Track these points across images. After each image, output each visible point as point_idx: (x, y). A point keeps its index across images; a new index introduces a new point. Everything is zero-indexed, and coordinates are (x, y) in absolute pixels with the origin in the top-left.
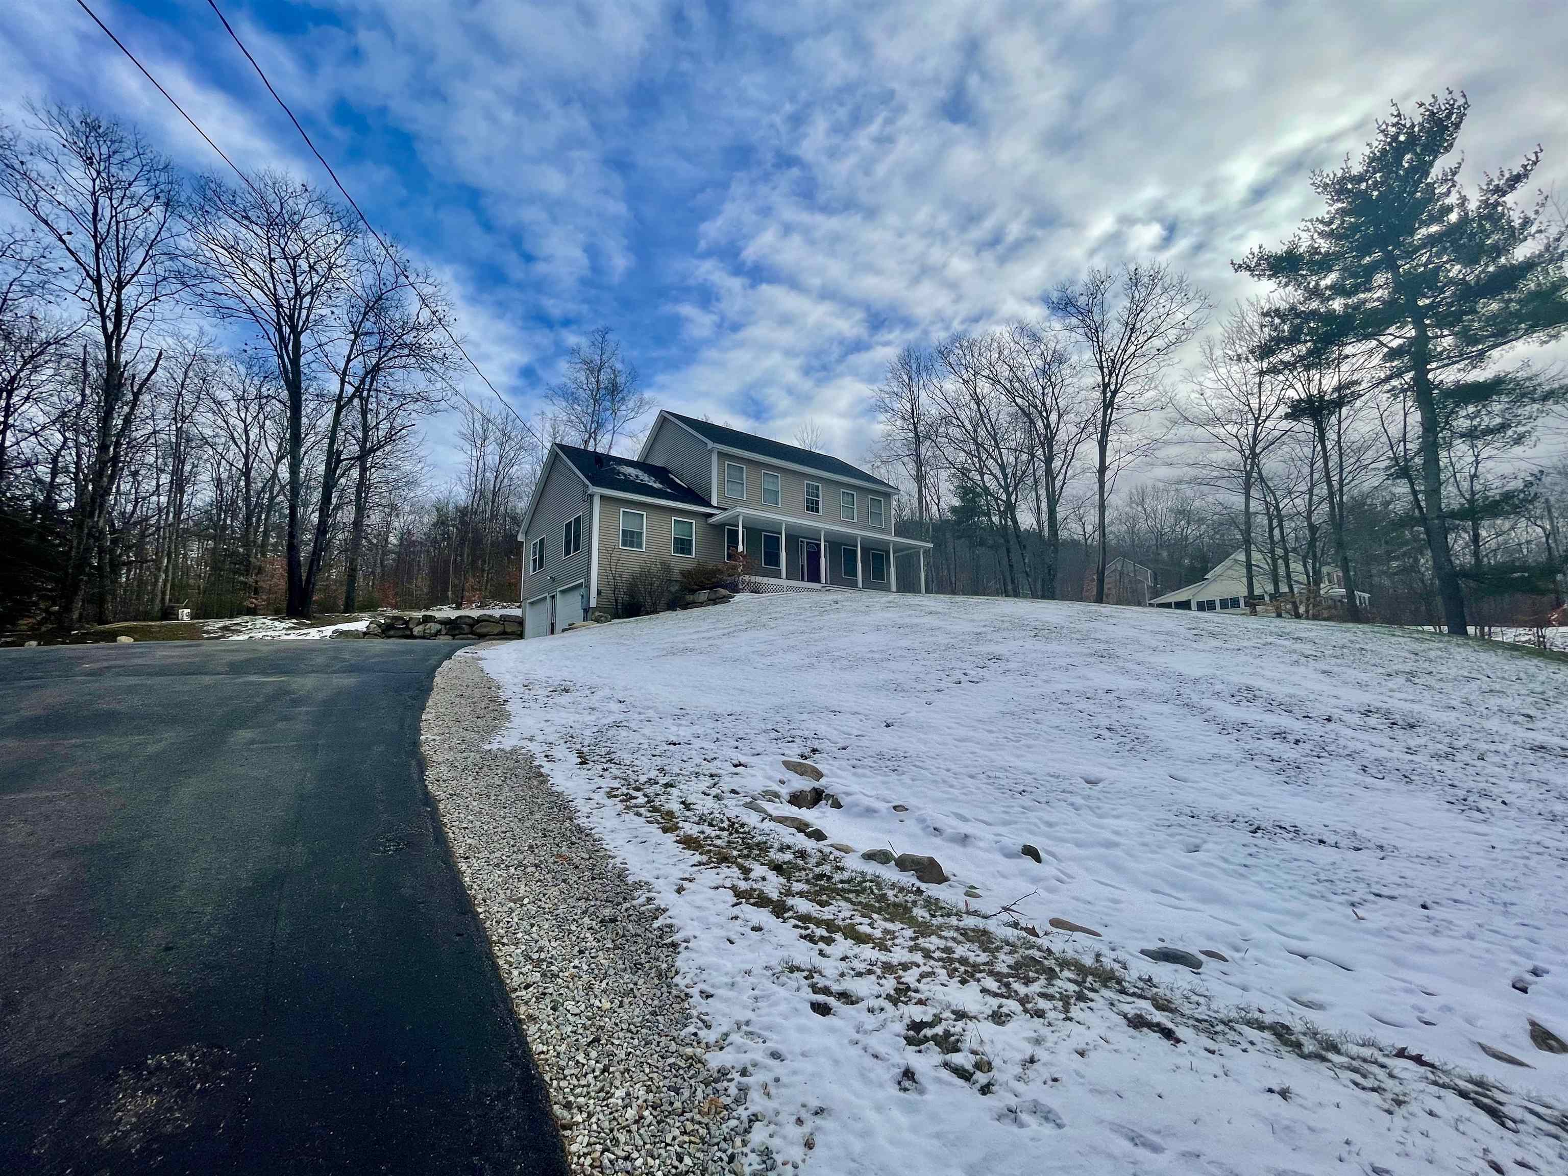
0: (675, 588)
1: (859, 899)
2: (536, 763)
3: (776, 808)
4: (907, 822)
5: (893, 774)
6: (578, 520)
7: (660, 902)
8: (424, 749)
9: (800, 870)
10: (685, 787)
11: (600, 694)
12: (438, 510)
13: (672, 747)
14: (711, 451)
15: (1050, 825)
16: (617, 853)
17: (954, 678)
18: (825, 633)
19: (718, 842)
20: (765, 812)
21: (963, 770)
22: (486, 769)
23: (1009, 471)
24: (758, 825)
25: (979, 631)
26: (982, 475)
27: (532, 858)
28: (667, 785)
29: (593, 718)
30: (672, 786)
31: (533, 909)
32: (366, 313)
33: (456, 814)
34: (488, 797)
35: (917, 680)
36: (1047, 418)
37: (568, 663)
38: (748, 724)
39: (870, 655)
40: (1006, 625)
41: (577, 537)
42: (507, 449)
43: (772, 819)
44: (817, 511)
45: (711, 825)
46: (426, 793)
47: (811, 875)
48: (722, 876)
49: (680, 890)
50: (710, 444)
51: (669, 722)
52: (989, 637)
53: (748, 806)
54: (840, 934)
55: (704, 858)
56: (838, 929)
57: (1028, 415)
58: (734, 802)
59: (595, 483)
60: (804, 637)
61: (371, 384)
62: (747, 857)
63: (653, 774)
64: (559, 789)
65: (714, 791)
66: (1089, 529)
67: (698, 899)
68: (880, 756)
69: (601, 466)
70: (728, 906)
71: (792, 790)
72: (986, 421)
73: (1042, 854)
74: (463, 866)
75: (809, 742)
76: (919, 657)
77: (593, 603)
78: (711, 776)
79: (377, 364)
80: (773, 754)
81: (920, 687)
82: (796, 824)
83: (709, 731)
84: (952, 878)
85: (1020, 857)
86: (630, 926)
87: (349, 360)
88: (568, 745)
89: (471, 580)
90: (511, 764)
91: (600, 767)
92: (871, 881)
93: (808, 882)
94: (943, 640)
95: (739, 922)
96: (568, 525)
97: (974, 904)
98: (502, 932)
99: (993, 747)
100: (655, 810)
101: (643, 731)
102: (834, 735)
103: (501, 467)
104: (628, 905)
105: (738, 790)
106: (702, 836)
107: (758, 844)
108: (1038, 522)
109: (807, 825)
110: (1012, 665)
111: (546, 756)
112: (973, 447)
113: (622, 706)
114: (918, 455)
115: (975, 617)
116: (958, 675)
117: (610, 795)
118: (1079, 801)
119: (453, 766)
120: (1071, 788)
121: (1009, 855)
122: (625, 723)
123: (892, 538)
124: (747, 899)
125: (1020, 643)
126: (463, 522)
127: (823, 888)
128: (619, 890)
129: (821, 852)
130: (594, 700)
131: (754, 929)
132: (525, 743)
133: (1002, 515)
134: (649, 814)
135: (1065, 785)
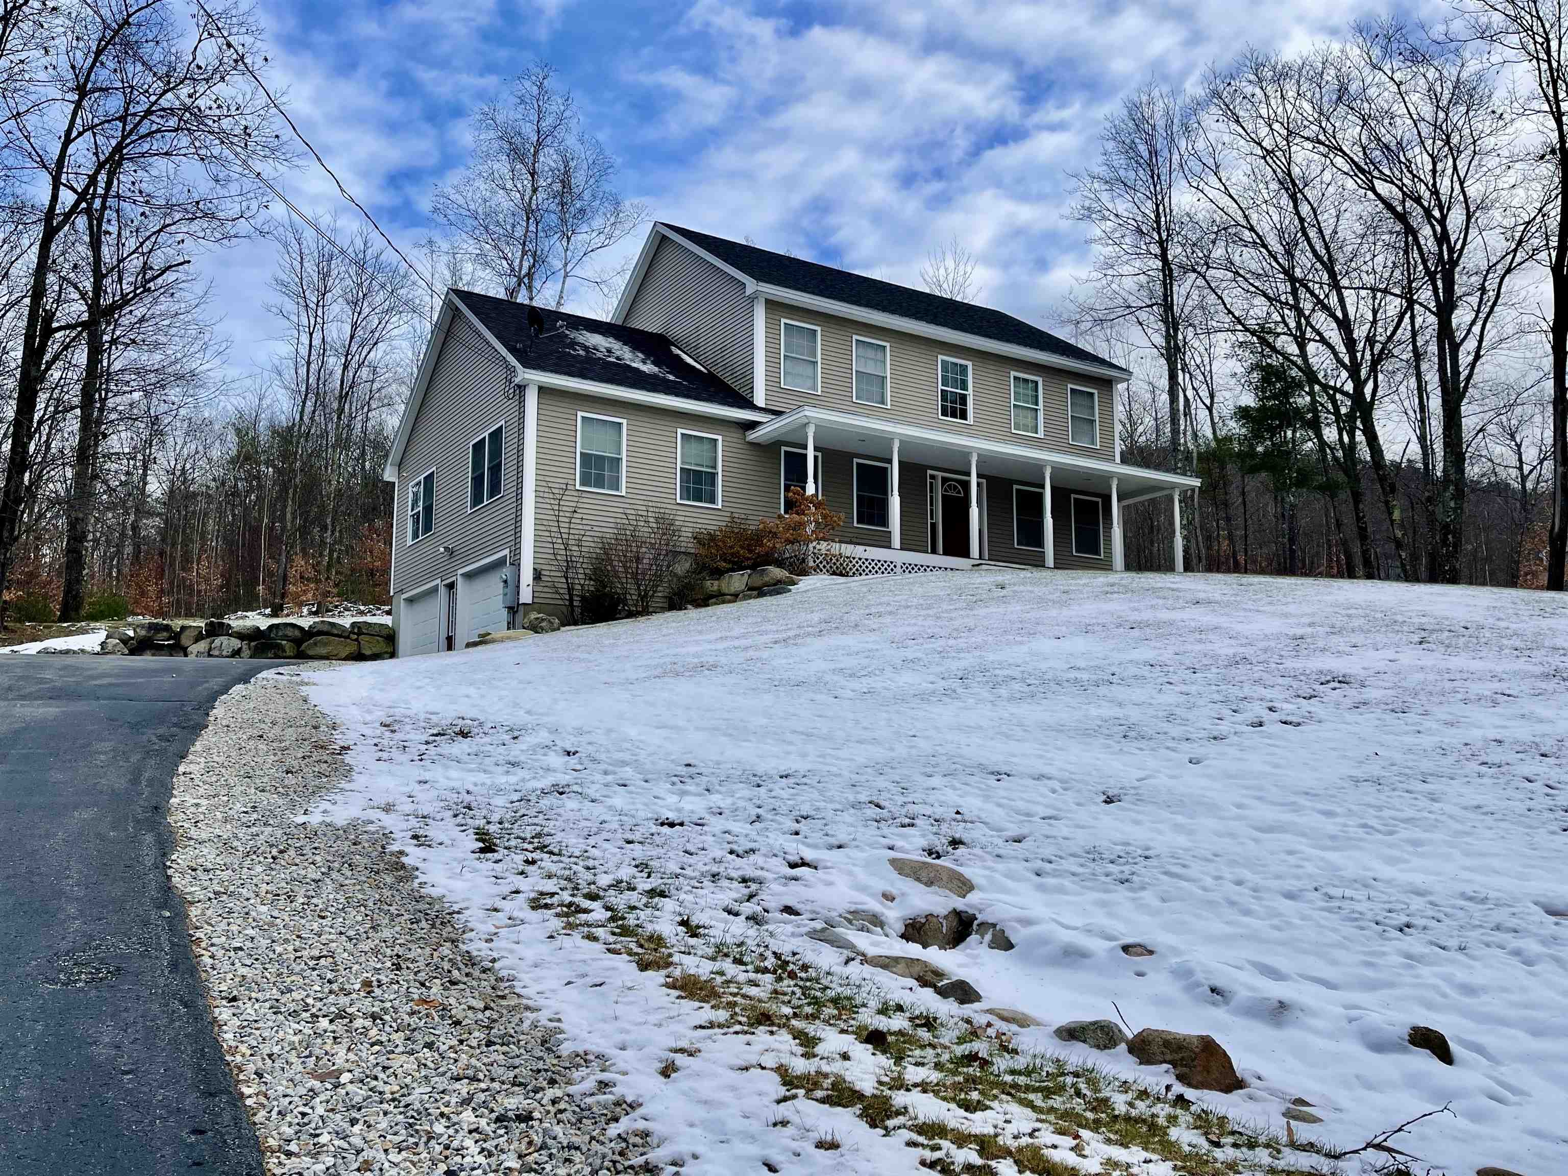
0: (682, 567)
1: (1051, 1102)
2: (395, 848)
3: (875, 944)
4: (1151, 976)
5: (1121, 887)
6: (496, 436)
7: (625, 1090)
8: (175, 819)
9: (922, 1047)
10: (690, 898)
11: (528, 740)
12: (238, 431)
13: (666, 829)
14: (752, 299)
15: (1469, 990)
16: (541, 1002)
17: (1250, 716)
18: (978, 638)
19: (753, 991)
20: (850, 946)
21: (1275, 884)
22: (292, 852)
23: (1360, 333)
24: (837, 969)
25: (1299, 632)
26: (1302, 346)
27: (368, 1006)
28: (652, 893)
29: (513, 779)
30: (662, 894)
31: (359, 1093)
32: (99, 53)
33: (223, 926)
34: (291, 898)
35: (1170, 717)
36: (1442, 221)
37: (472, 691)
38: (821, 792)
39: (1072, 675)
40: (1356, 623)
41: (496, 470)
42: (366, 310)
43: (866, 960)
44: (964, 416)
45: (738, 961)
46: (167, 887)
47: (946, 1057)
48: (757, 1047)
49: (667, 1071)
50: (751, 285)
51: (662, 788)
52: (1321, 644)
53: (816, 936)
54: (1009, 1161)
55: (722, 1015)
56: (1006, 1153)
57: (1402, 217)
58: (789, 928)
59: (527, 363)
60: (939, 644)
61: (109, 184)
62: (814, 1017)
63: (626, 873)
64: (435, 892)
65: (748, 908)
66: (1530, 455)
67: (706, 1088)
68: (1094, 854)
69: (540, 330)
70: (766, 1101)
71: (909, 912)
72: (1312, 233)
73: (1453, 1046)
74: (224, 1013)
75: (944, 827)
76: (1174, 678)
77: (526, 596)
78: (744, 880)
79: (119, 148)
80: (872, 846)
81: (1176, 731)
82: (917, 969)
83: (741, 804)
84: (1255, 1082)
85: (1404, 1050)
86: (558, 1130)
87: (68, 141)
88: (459, 819)
89: (299, 562)
90: (345, 846)
91: (519, 858)
92: (1076, 1075)
93: (938, 1066)
94: (1225, 649)
95: (789, 1130)
96: (478, 447)
97: (1304, 1132)
98: (289, 1131)
99: (1335, 842)
100: (625, 931)
101: (609, 802)
102: (997, 815)
103: (354, 348)
104: (556, 1092)
105: (798, 906)
106: (719, 979)
107: (835, 1001)
108: (1422, 439)
109: (939, 974)
110: (1372, 694)
111: (416, 837)
112: (1284, 287)
113: (573, 761)
114: (1168, 306)
115: (1292, 609)
116: (1258, 710)
117: (537, 904)
118: (1532, 946)
119: (227, 846)
120: (1513, 922)
121: (1379, 1046)
122: (575, 788)
123: (1118, 468)
124: (809, 1091)
125: (1390, 654)
126: (286, 455)
127: (972, 1081)
128: (540, 1065)
129: (968, 1021)
130: (517, 751)
131: (820, 1145)
132: (374, 814)
133: (1346, 423)
134: (612, 939)
135: (1501, 916)
